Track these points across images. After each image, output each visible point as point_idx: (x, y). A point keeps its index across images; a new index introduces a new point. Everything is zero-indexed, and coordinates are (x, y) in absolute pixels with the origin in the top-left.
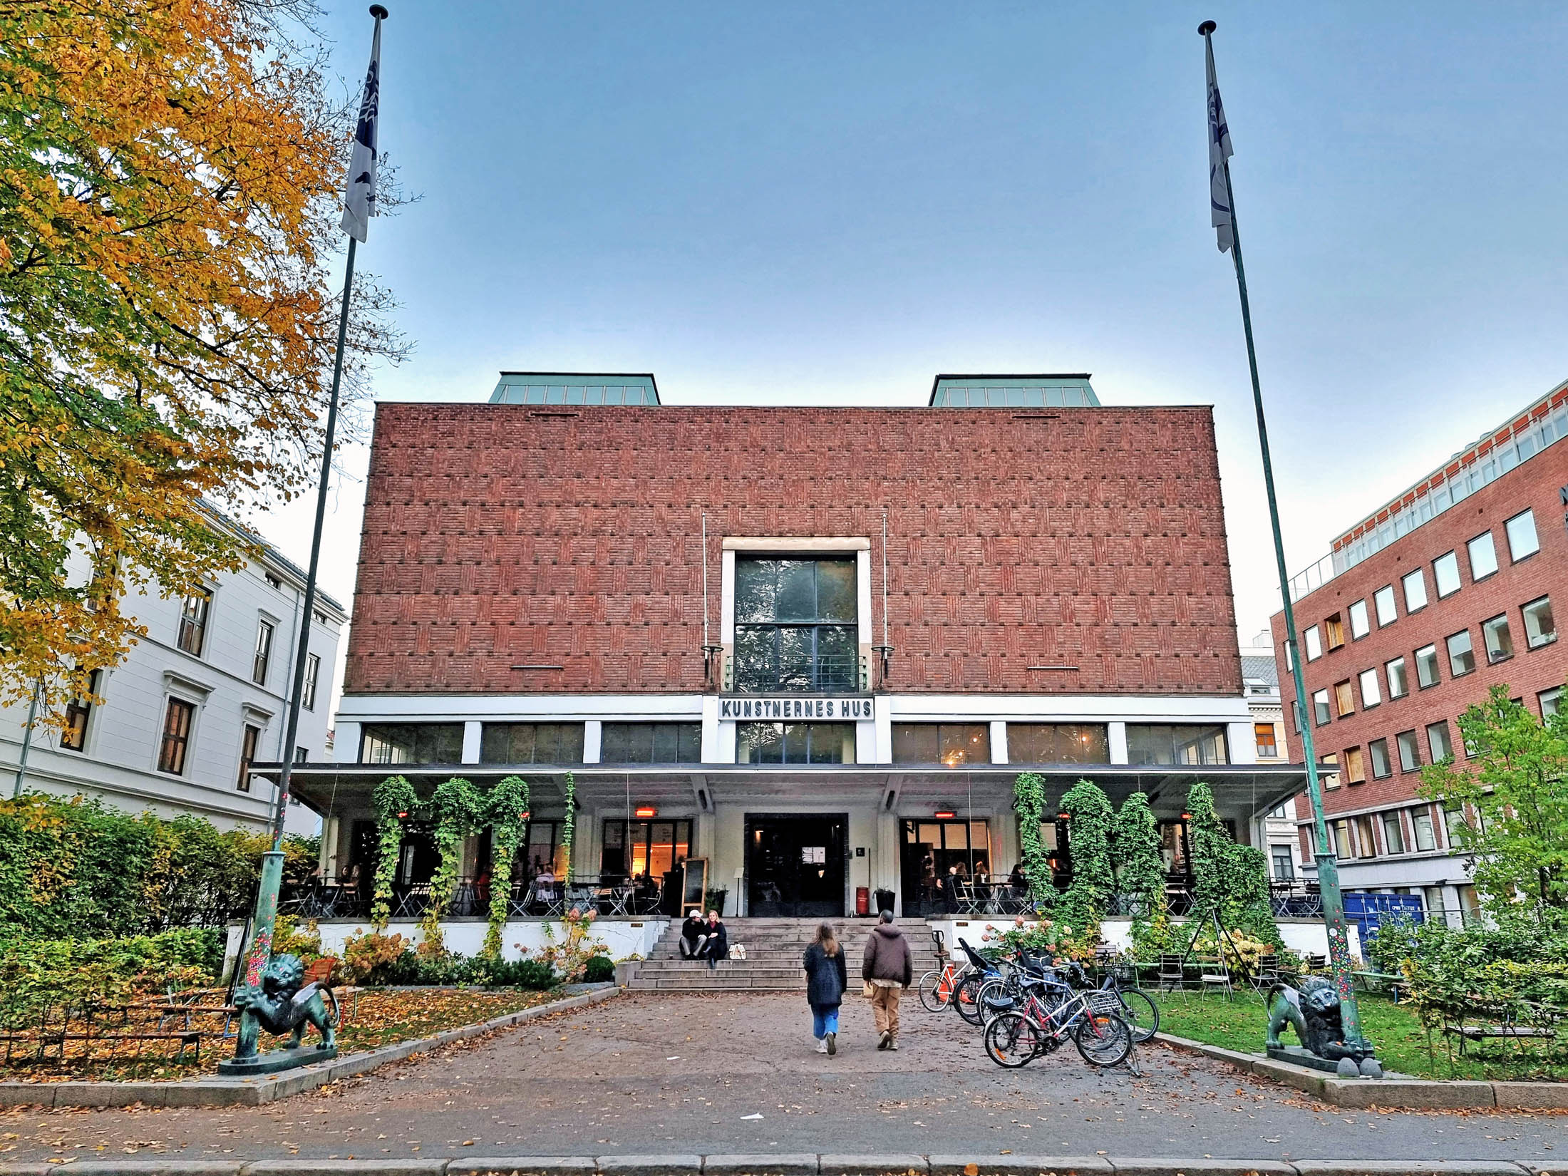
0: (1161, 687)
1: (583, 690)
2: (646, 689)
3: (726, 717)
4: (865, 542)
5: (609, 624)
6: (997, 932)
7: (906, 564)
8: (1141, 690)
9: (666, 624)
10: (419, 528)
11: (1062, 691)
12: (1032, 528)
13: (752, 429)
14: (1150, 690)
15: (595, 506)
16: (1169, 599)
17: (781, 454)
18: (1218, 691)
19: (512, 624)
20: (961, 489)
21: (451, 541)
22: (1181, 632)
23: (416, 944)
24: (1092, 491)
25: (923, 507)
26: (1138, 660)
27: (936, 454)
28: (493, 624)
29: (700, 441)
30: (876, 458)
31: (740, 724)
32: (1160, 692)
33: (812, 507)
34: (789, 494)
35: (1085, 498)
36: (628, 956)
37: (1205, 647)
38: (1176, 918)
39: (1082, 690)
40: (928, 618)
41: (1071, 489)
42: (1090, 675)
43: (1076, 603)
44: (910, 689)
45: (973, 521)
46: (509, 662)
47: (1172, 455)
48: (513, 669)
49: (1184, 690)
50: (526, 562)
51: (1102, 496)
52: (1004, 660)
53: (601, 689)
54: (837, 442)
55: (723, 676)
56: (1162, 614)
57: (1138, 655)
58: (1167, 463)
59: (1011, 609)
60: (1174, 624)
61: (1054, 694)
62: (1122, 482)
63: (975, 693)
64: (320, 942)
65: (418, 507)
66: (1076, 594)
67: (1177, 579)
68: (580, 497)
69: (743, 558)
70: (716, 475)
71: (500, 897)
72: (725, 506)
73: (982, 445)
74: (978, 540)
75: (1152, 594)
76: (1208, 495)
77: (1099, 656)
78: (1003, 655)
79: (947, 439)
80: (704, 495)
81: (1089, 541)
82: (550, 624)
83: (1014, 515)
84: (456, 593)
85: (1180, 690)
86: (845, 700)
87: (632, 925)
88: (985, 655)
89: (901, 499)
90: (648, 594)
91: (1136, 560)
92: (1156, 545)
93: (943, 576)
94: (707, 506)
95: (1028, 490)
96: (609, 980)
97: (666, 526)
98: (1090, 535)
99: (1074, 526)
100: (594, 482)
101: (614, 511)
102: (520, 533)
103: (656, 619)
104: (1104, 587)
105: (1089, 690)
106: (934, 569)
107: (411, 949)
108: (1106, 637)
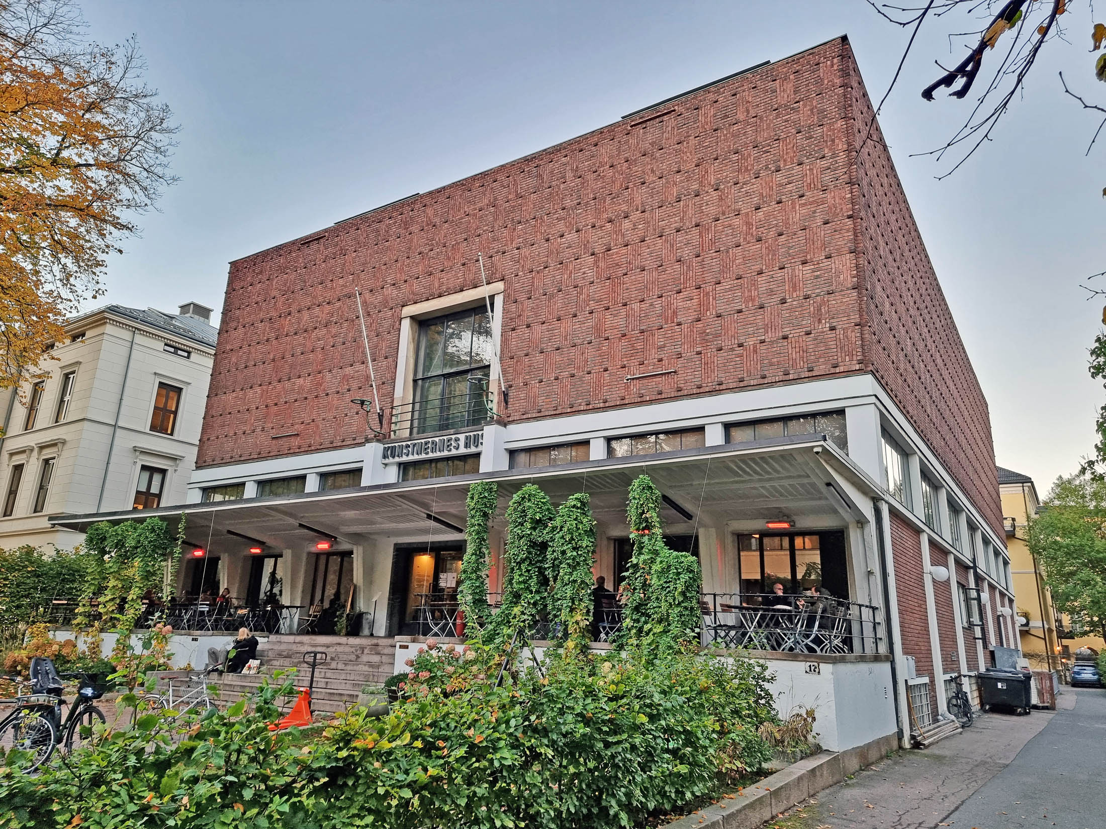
0: (764, 377)
1: (309, 450)
2: (344, 443)
3: (387, 461)
4: (501, 286)
8: (742, 384)
11: (660, 398)
12: (641, 233)
13: (429, 210)
14: (752, 383)
15: (329, 303)
16: (780, 273)
18: (833, 371)
19: (276, 404)
20: (580, 214)
21: (253, 351)
22: (792, 309)
24: (703, 176)
26: (740, 350)
28: (267, 406)
29: (394, 232)
31: (400, 464)
32: (764, 383)
34: (449, 258)
35: (695, 186)
37: (820, 321)
39: (680, 394)
40: (544, 346)
41: (682, 182)
42: (688, 377)
43: (679, 302)
45: (588, 242)
46: (272, 433)
47: (793, 109)
48: (273, 439)
49: (791, 377)
50: (288, 356)
51: (712, 179)
52: (606, 374)
53: (318, 447)
54: (486, 202)
55: (392, 425)
56: (771, 292)
57: (741, 345)
58: (786, 121)
59: (615, 322)
60: (783, 301)
61: (651, 402)
62: (735, 157)
63: (579, 412)
66: (679, 292)
67: (789, 248)
70: (402, 256)
72: (406, 281)
74: (591, 259)
75: (760, 273)
77: (699, 353)
78: (606, 370)
79: (572, 169)
80: (393, 276)
81: (696, 231)
83: (626, 224)
84: (251, 388)
85: (786, 378)
86: (469, 434)
88: (589, 373)
91: (745, 239)
92: (768, 215)
94: (394, 285)
95: (640, 195)
98: (697, 225)
99: (682, 220)
100: (329, 285)
101: (338, 304)
102: (287, 335)
104: (709, 277)
105: (686, 392)
106: (552, 296)
108: (708, 331)
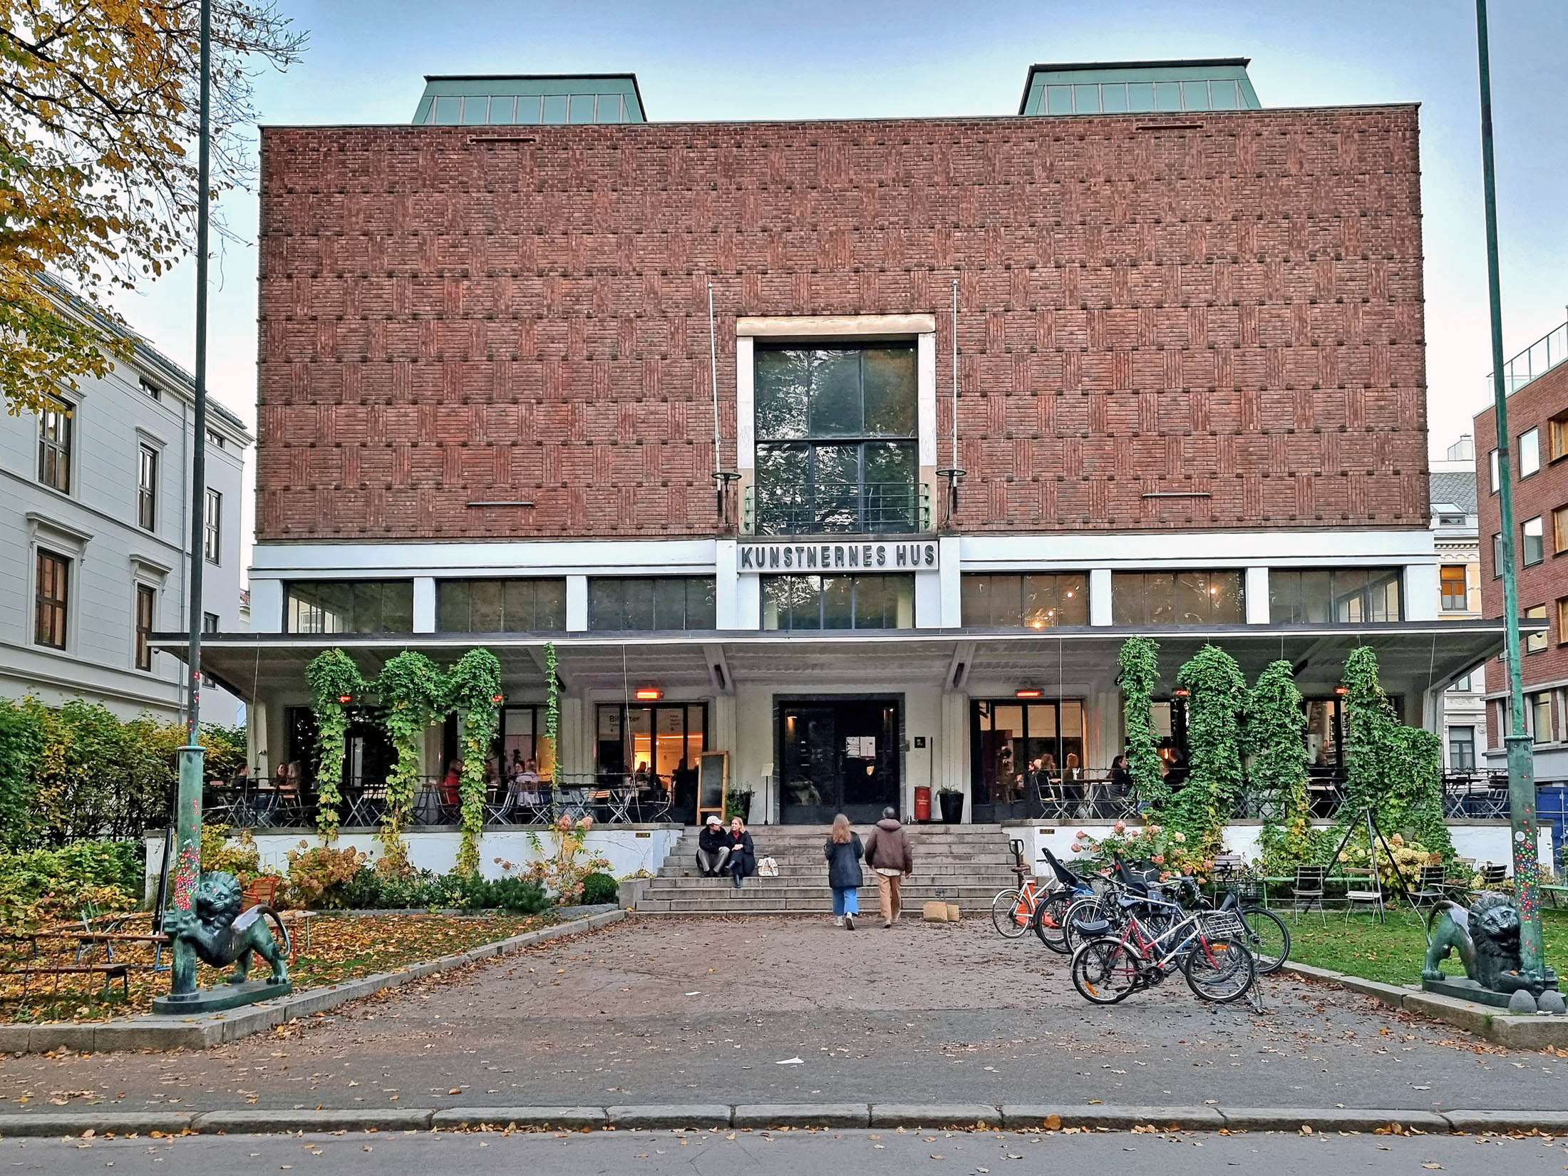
0: (1319, 518)
1: (562, 535)
2: (642, 532)
3: (747, 570)
4: (929, 322)
5: (590, 444)
6: (1091, 840)
7: (983, 352)
8: (1293, 523)
9: (664, 443)
10: (333, 312)
11: (1188, 527)
12: (1157, 295)
13: (774, 156)
14: (1305, 523)
15: (564, 276)
16: (1339, 394)
17: (814, 194)
18: (1395, 522)
19: (464, 445)
20: (1061, 241)
21: (376, 329)
22: (1352, 441)
23: (374, 859)
24: (1243, 238)
25: (1008, 268)
26: (1291, 481)
27: (1028, 188)
28: (440, 445)
29: (702, 177)
30: (945, 197)
31: (763, 577)
32: (1318, 525)
33: (857, 271)
34: (825, 253)
35: (1232, 248)
36: (634, 872)
37: (1383, 463)
38: (1319, 820)
39: (1215, 525)
40: (1013, 429)
41: (1213, 236)
42: (1227, 506)
43: (1212, 403)
44: (986, 528)
45: (1075, 287)
46: (464, 496)
47: (1357, 181)
48: (469, 507)
49: (1350, 522)
50: (476, 357)
51: (1255, 244)
52: (1111, 485)
53: (584, 532)
54: (891, 174)
55: (741, 513)
56: (1328, 416)
57: (1292, 475)
58: (1349, 195)
59: (1122, 412)
60: (1343, 429)
61: (1176, 530)
62: (1285, 224)
63: (1071, 531)
64: (257, 857)
65: (329, 281)
66: (1212, 390)
67: (1351, 364)
68: (543, 263)
69: (766, 347)
70: (726, 226)
71: (473, 801)
72: (739, 273)
73: (1091, 174)
74: (1082, 316)
75: (1316, 387)
76: (1403, 240)
77: (1239, 476)
78: (1111, 479)
79: (1044, 165)
80: (710, 257)
81: (1234, 312)
82: (514, 444)
83: (1134, 276)
84: (389, 403)
85: (1344, 523)
86: (901, 544)
87: (638, 835)
88: (1086, 479)
89: (978, 259)
90: (639, 400)
91: (1298, 339)
92: (1326, 316)
93: (1033, 368)
94: (714, 273)
95: (1154, 239)
96: (612, 902)
97: (660, 303)
98: (1235, 304)
99: (1214, 291)
100: (560, 240)
101: (589, 283)
102: (466, 316)
103: (652, 437)
104: (1251, 378)
105: (1223, 524)
106: (1021, 358)
107: (369, 866)
108: (1251, 449)
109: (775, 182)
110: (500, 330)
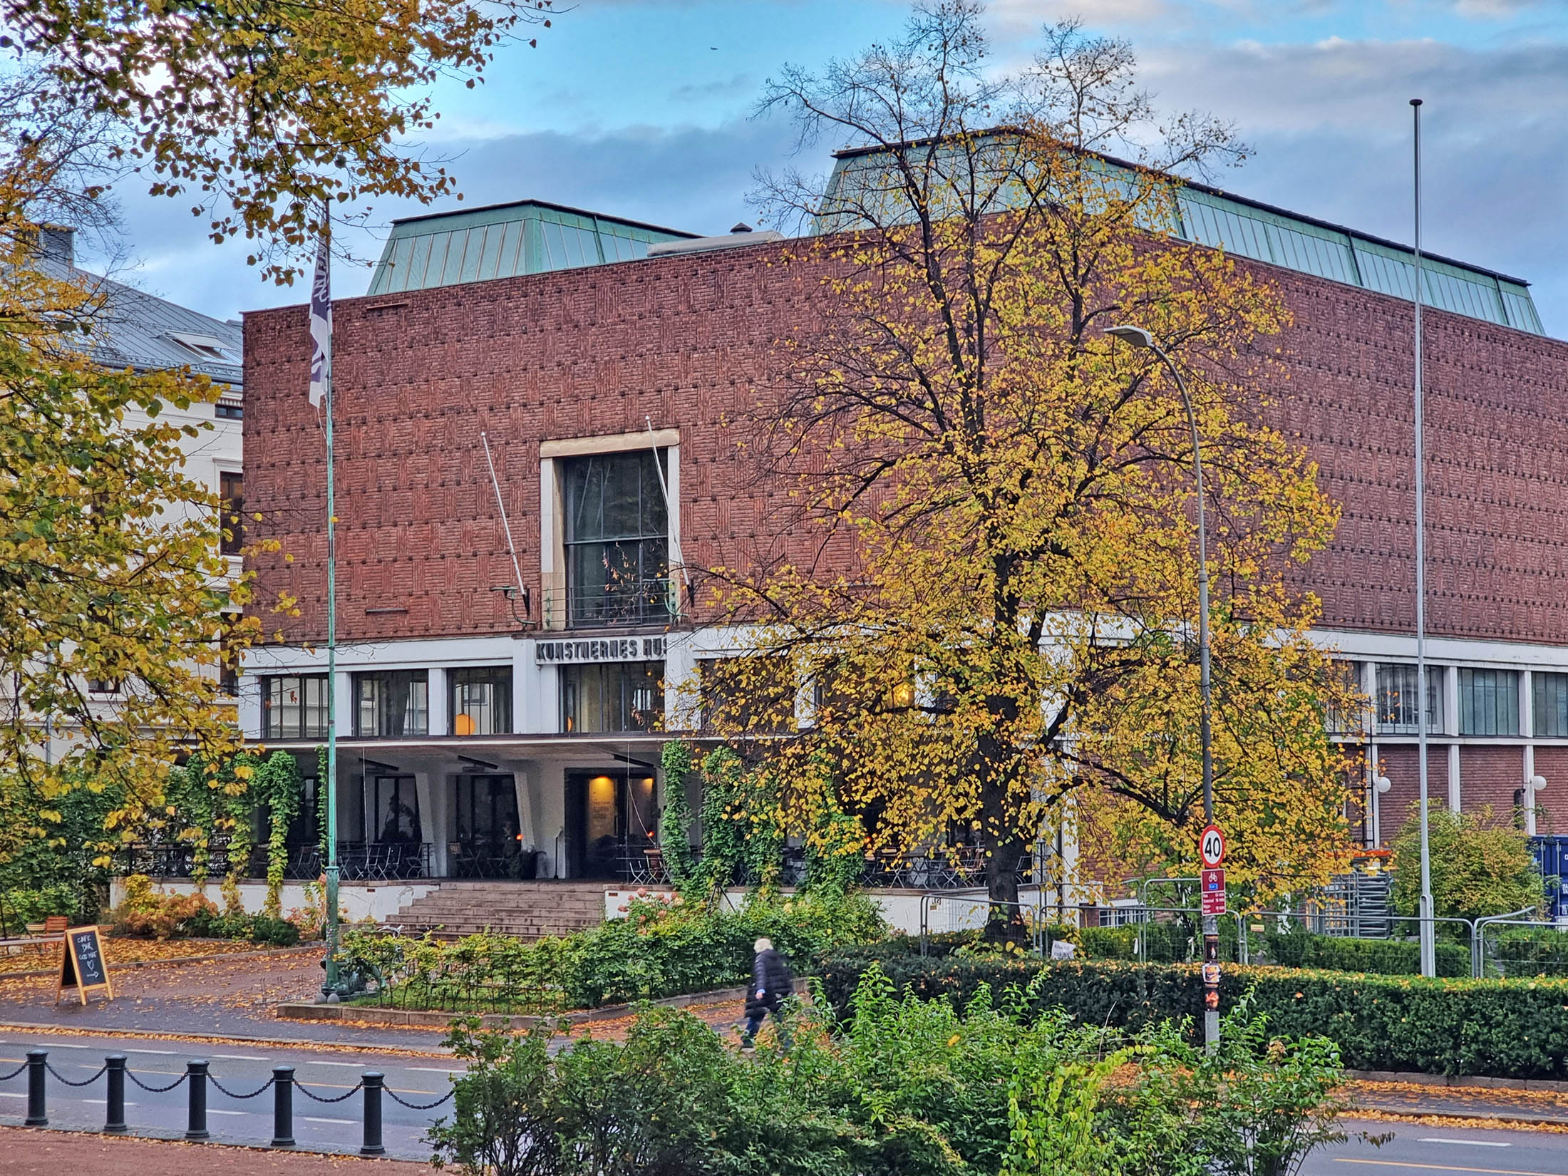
4: (675, 435)
7: (714, 460)
9: (491, 554)
10: (284, 459)
15: (426, 417)
17: (594, 330)
19: (364, 562)
21: (311, 471)
25: (733, 383)
27: (748, 310)
30: (686, 323)
31: (561, 668)
33: (623, 394)
44: (716, 619)
46: (364, 605)
48: (368, 613)
55: (543, 612)
65: (282, 435)
68: (413, 407)
69: (566, 465)
73: (795, 292)
78: (810, 571)
80: (522, 391)
82: (395, 560)
84: (318, 531)
86: (648, 637)
89: (710, 376)
90: (475, 519)
93: (751, 473)
94: (525, 406)
97: (488, 435)
100: (424, 387)
101: (441, 420)
102: (365, 456)
103: (483, 549)
109: (566, 322)
110: (386, 465)
